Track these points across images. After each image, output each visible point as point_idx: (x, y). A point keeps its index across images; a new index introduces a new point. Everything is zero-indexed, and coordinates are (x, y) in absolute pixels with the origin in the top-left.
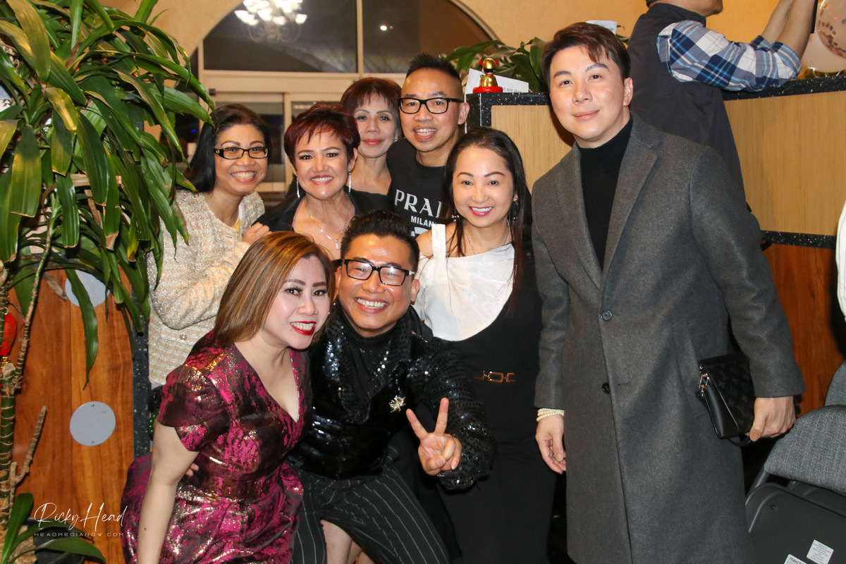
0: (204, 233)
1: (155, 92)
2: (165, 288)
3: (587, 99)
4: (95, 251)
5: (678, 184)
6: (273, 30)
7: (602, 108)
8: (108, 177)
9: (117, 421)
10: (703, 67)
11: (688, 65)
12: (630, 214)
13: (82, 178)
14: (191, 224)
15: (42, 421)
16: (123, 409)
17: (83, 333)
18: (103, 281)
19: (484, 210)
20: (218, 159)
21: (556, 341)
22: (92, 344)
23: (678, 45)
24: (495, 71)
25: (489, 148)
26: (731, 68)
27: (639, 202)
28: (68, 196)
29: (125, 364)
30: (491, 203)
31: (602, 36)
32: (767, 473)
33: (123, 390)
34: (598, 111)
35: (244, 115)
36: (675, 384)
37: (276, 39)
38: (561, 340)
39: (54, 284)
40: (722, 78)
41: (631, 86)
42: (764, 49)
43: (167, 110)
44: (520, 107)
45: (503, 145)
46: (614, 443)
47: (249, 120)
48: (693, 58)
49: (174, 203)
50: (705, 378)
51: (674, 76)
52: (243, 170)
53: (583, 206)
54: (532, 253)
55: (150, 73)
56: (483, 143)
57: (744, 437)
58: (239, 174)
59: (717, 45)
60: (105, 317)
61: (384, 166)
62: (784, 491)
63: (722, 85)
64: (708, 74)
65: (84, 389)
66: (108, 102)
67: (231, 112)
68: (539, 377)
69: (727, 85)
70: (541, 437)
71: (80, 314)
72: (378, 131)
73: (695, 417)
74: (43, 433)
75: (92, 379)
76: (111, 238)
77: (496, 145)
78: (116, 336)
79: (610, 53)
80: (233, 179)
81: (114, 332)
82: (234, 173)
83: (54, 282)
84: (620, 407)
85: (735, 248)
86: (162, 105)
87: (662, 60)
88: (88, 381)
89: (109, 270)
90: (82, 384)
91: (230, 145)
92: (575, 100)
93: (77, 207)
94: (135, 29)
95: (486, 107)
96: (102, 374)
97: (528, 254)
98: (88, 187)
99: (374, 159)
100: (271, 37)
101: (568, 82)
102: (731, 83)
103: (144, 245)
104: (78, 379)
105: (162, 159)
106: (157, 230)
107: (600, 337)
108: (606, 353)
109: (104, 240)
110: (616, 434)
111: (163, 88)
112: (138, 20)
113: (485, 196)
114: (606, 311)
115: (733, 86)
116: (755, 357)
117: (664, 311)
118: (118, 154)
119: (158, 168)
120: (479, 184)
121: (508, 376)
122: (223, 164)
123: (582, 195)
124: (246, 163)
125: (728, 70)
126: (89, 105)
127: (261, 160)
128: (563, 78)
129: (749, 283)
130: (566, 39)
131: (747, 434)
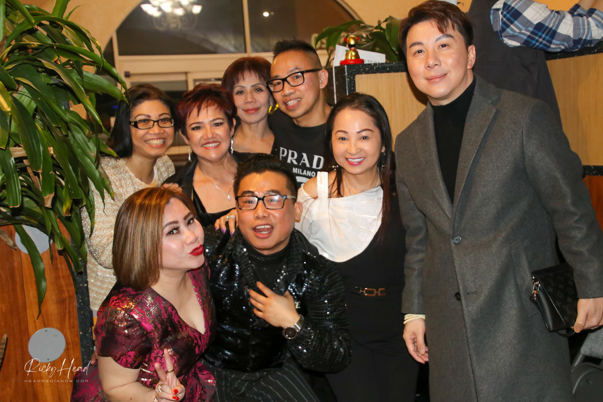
0: (126, 191)
1: (75, 76)
2: (98, 237)
3: (436, 65)
4: (37, 209)
5: (513, 131)
6: (174, 20)
7: (449, 71)
8: (41, 148)
9: (66, 342)
10: (528, 33)
11: (516, 32)
12: (474, 158)
13: (20, 150)
14: (115, 184)
15: (4, 346)
16: (71, 332)
17: (33, 275)
18: (46, 232)
19: (357, 160)
20: (133, 130)
21: (417, 261)
22: (41, 282)
23: (508, 16)
24: (357, 46)
25: (361, 110)
26: (552, 34)
27: (482, 148)
28: (9, 166)
29: (70, 297)
30: (363, 154)
31: (449, 10)
32: (583, 355)
33: (69, 318)
34: (446, 74)
35: (152, 92)
36: (513, 291)
37: (177, 28)
38: (422, 260)
39: (5, 237)
40: (544, 42)
41: (474, 52)
42: (581, 15)
43: (87, 91)
44: (378, 75)
45: (372, 106)
46: (466, 339)
47: (157, 96)
48: (521, 26)
49: (100, 167)
50: (537, 285)
51: (505, 42)
52: (155, 137)
53: (437, 153)
54: (397, 193)
55: (69, 61)
56: (356, 105)
57: (569, 330)
58: (151, 141)
59: (541, 15)
60: (50, 261)
61: (266, 128)
62: (597, 368)
63: (544, 47)
64: (533, 39)
65: (37, 319)
66: (36, 87)
67: (141, 91)
68: (405, 290)
69: (549, 47)
70: (407, 336)
71: (30, 259)
72: (254, 101)
73: (529, 316)
74: (6, 355)
75: (43, 310)
76: (49, 198)
77: (366, 107)
78: (61, 276)
79: (455, 25)
80: (146, 145)
81: (58, 272)
82: (147, 140)
83: (6, 235)
84: (469, 311)
85: (561, 181)
86: (83, 87)
87: (495, 30)
88: (40, 312)
89: (50, 224)
90: (36, 315)
91: (142, 117)
92: (427, 66)
93: (17, 174)
94: (53, 22)
95: (351, 76)
96: (51, 306)
97: (394, 194)
98: (26, 158)
99: (256, 124)
100: (173, 26)
101: (421, 51)
102: (552, 46)
103: (77, 202)
104: (32, 311)
105: (87, 132)
106: (87, 189)
107: (452, 256)
108: (457, 269)
109: (43, 200)
110: (466, 332)
111: (82, 73)
112: (56, 16)
113: (358, 149)
114: (457, 236)
115: (554, 48)
116: (578, 267)
117: (503, 234)
118: (49, 129)
119: (83, 138)
120: (353, 140)
121: (379, 291)
122: (138, 133)
123: (435, 145)
124: (157, 131)
125: (550, 34)
126: (19, 90)
127: (169, 129)
128: (417, 48)
129: (572, 209)
130: (418, 15)
131: (572, 327)
